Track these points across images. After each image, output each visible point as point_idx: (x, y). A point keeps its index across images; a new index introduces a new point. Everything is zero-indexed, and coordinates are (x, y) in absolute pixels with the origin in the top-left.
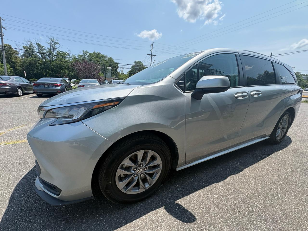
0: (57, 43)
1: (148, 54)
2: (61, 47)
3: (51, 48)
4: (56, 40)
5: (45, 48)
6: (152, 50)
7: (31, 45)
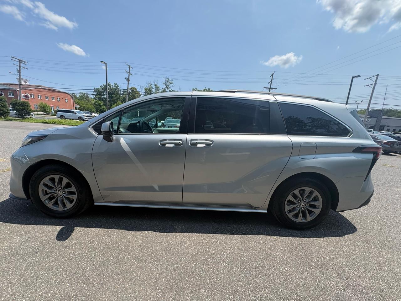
0: (171, 83)
1: (264, 88)
2: (174, 86)
3: (165, 88)
4: (170, 80)
5: (160, 89)
6: (271, 81)
7: (150, 87)
